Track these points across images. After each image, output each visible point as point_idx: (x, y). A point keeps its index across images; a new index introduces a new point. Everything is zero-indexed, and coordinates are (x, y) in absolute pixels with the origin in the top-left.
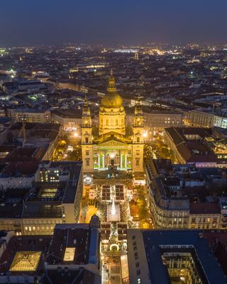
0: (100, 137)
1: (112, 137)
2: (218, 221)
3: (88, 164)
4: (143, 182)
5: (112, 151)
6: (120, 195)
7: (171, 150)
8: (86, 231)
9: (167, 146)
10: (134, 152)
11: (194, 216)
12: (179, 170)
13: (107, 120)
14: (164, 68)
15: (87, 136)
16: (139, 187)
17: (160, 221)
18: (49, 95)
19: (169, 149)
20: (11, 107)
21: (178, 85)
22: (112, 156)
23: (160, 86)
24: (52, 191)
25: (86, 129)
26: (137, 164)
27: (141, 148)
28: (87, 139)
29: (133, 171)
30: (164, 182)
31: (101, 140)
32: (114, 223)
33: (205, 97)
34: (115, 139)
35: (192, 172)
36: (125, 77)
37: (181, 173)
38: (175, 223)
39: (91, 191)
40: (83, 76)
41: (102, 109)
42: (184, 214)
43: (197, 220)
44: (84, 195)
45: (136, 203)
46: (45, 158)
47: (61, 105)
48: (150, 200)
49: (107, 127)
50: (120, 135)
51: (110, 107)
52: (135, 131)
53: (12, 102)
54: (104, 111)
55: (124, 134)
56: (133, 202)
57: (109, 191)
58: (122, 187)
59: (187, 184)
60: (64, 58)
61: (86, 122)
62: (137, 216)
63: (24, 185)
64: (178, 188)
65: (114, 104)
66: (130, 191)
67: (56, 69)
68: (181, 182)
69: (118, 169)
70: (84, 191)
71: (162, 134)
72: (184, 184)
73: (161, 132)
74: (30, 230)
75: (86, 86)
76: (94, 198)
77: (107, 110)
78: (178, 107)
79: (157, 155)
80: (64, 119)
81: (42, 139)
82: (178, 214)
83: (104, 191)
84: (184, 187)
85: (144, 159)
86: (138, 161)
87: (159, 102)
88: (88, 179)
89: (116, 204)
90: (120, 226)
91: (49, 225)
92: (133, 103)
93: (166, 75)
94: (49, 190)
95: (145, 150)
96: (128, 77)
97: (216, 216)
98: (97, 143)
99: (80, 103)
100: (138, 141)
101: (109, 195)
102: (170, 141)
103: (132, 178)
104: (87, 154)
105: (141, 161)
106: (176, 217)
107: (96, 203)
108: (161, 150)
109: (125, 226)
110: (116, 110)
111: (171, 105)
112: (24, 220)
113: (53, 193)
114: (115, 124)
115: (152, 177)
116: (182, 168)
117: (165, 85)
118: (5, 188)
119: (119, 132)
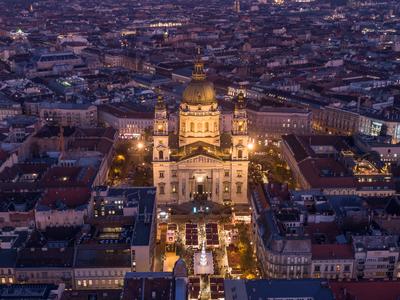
0: (180, 149)
1: (200, 150)
2: (351, 268)
3: (162, 192)
4: (247, 219)
5: (201, 172)
6: (213, 238)
7: (290, 170)
8: (169, 281)
9: (284, 163)
10: (234, 173)
11: (318, 263)
12: (300, 199)
13: (192, 124)
14: (283, 30)
15: (162, 149)
16: (241, 226)
17: (271, 271)
18: (91, 78)
19: (288, 168)
20: (30, 98)
21: (305, 62)
22: (200, 179)
23: (277, 64)
24: (113, 230)
25: (160, 138)
26: (239, 191)
27: (245, 167)
28: (161, 153)
29: (233, 203)
30: (278, 216)
31: (183, 154)
32: (205, 276)
33: (347, 83)
34: (205, 153)
35: (318, 203)
36: (218, 45)
37: (302, 203)
38: (292, 273)
39: (170, 231)
40: (145, 43)
41: (183, 106)
42: (303, 260)
43: (322, 269)
44: (159, 238)
45: (236, 249)
46: (96, 183)
47: (112, 94)
48: (258, 244)
49: (192, 134)
50: (212, 146)
51: (196, 104)
52: (235, 140)
53: (30, 90)
54: (187, 110)
55: (218, 145)
56: (232, 247)
57: (196, 232)
58: (215, 227)
59: (311, 218)
60: (110, 7)
61: (160, 127)
62: (238, 267)
63: (72, 222)
64: (297, 224)
65: (203, 99)
66: (227, 232)
67: (98, 29)
68: (302, 217)
69: (209, 198)
70: (159, 233)
71: (278, 145)
72: (306, 219)
73: (276, 141)
74: (85, 285)
75: (152, 62)
76: (173, 241)
77: (192, 108)
78: (304, 100)
79: (268, 179)
80: (120, 120)
81: (89, 154)
82: (296, 260)
83: (188, 232)
84: (305, 223)
85: (249, 184)
86: (239, 188)
87: (274, 91)
88: (163, 215)
89: (208, 250)
90: (213, 280)
91: (113, 278)
92: (232, 92)
93: (286, 43)
94: (109, 229)
95: (251, 169)
96: (223, 47)
97: (348, 262)
98: (177, 160)
99: (143, 92)
100: (240, 156)
101: (196, 237)
102: (290, 155)
103: (230, 212)
104: (162, 176)
105: (245, 186)
106: (293, 264)
107: (177, 249)
108: (275, 170)
109: (221, 280)
110: (206, 108)
111: (294, 97)
112: (76, 270)
113: (116, 233)
114: (204, 129)
115: (260, 210)
116: (305, 197)
117: (284, 61)
118: (43, 227)
119: (210, 141)
